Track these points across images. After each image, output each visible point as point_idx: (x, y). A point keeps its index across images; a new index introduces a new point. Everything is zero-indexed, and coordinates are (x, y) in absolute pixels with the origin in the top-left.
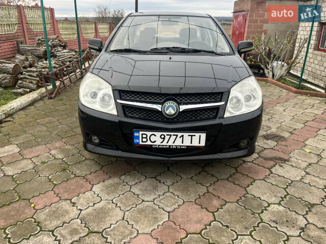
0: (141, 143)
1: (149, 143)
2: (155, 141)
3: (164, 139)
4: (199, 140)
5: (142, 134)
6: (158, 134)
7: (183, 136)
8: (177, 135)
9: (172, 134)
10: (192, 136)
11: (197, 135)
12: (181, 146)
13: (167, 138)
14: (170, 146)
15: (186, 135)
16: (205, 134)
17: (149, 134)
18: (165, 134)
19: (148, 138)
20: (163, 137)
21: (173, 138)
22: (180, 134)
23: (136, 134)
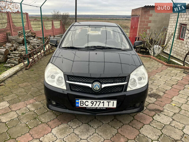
0: (80, 106)
1: (84, 106)
2: (88, 105)
3: (93, 104)
4: (113, 104)
5: (81, 101)
6: (90, 101)
7: (103, 102)
8: (100, 102)
9: (98, 101)
10: (109, 102)
11: (112, 101)
12: (102, 108)
13: (95, 103)
14: (96, 108)
15: (105, 101)
16: (116, 101)
17: (84, 101)
18: (94, 101)
19: (84, 103)
20: (92, 102)
21: (98, 103)
22: (102, 101)
23: (77, 101)
